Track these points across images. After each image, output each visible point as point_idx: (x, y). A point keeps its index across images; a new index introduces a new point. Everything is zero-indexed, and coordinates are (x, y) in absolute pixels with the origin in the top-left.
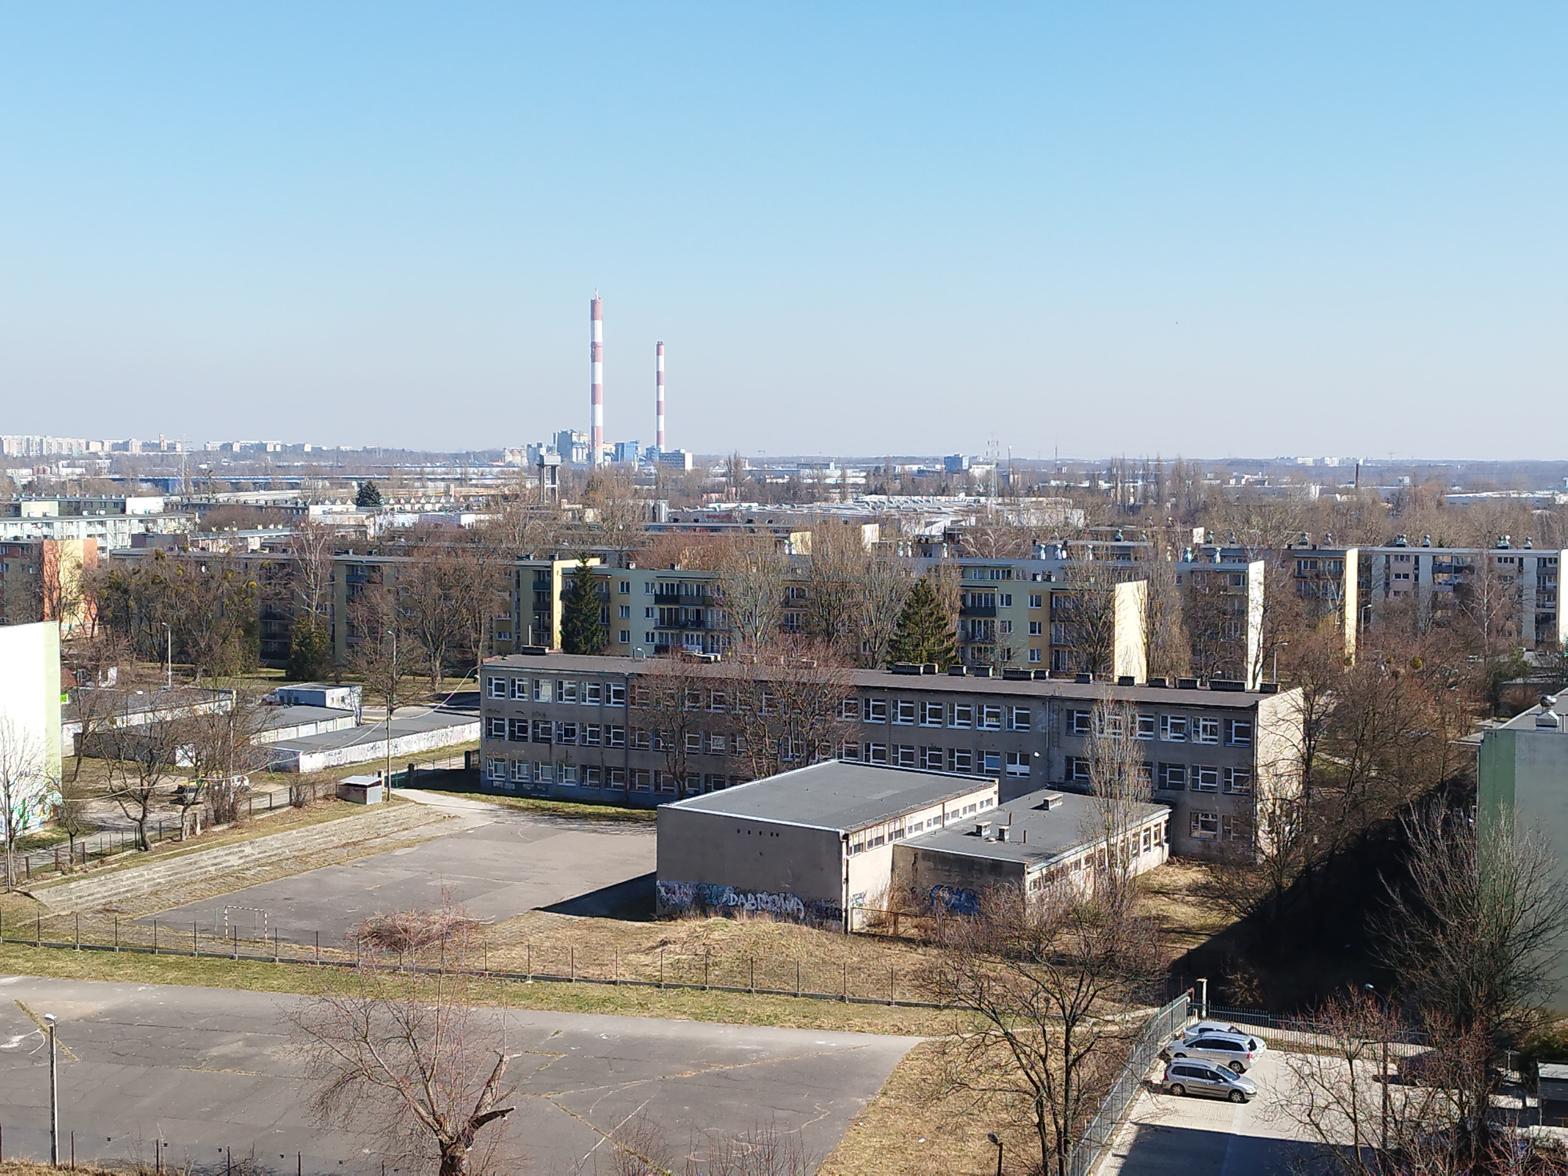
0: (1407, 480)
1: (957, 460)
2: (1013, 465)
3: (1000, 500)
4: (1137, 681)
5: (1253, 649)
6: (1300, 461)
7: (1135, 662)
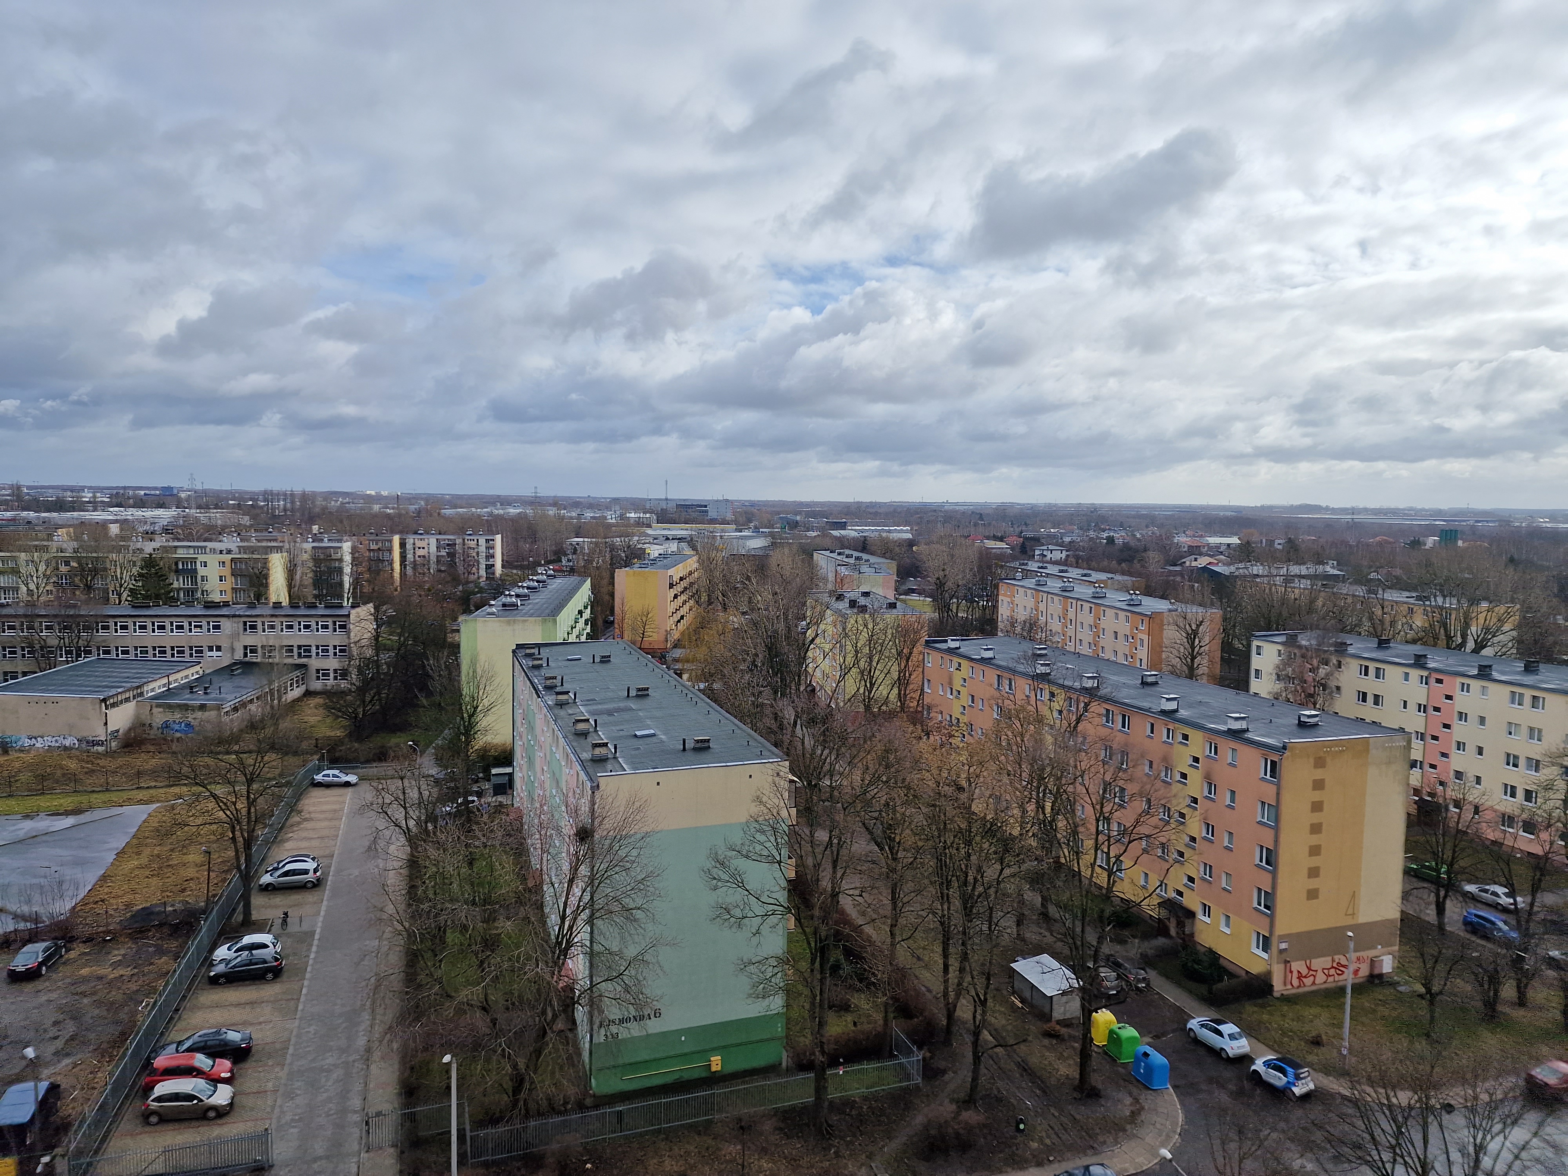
0: (423, 503)
1: (170, 488)
2: (205, 493)
3: (198, 511)
4: (283, 604)
5: (347, 586)
6: (368, 492)
7: (282, 594)
